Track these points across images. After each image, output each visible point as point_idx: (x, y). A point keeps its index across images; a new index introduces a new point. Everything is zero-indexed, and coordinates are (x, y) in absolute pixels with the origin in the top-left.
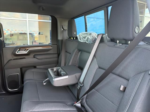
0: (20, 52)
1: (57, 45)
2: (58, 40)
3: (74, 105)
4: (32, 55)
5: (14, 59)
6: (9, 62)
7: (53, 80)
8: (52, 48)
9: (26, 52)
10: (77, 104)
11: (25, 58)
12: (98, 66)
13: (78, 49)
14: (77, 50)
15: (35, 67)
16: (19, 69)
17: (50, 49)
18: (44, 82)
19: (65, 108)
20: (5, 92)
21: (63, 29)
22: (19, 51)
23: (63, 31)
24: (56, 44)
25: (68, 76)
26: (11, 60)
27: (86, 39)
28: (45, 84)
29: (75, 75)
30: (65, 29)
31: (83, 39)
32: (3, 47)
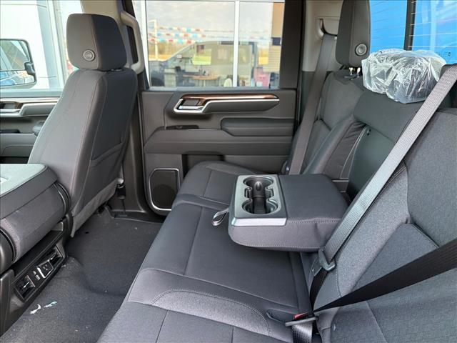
0: (185, 107)
1: (296, 89)
2: (303, 72)
3: (288, 324)
4: (216, 121)
5: (168, 128)
6: (157, 133)
7: (232, 223)
8: (278, 100)
9: (201, 109)
10: (300, 324)
11: (196, 127)
12: (411, 215)
13: (355, 117)
14: (351, 119)
15: (221, 158)
16: (180, 156)
17: (272, 105)
18: (215, 216)
19: (253, 325)
20: (145, 210)
21: (322, 34)
22: (182, 104)
23: (322, 39)
24: (295, 87)
25: (285, 219)
26: (161, 128)
27: (388, 82)
28: (216, 223)
29: (313, 219)
30: (330, 32)
31: (378, 81)
32: (144, 91)
